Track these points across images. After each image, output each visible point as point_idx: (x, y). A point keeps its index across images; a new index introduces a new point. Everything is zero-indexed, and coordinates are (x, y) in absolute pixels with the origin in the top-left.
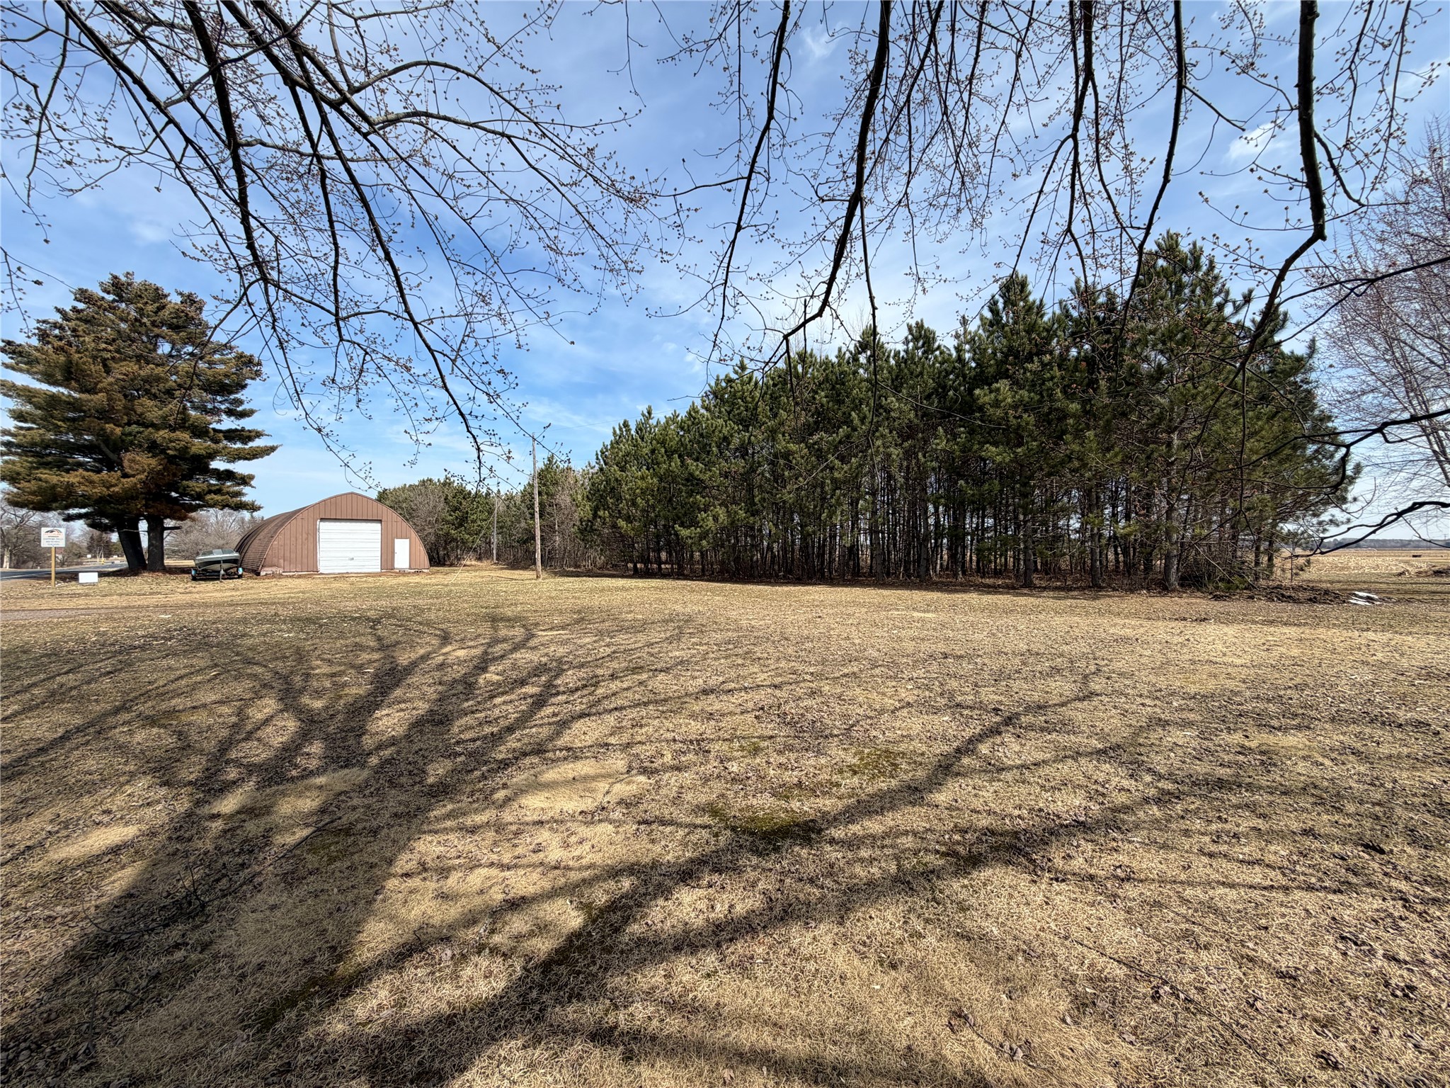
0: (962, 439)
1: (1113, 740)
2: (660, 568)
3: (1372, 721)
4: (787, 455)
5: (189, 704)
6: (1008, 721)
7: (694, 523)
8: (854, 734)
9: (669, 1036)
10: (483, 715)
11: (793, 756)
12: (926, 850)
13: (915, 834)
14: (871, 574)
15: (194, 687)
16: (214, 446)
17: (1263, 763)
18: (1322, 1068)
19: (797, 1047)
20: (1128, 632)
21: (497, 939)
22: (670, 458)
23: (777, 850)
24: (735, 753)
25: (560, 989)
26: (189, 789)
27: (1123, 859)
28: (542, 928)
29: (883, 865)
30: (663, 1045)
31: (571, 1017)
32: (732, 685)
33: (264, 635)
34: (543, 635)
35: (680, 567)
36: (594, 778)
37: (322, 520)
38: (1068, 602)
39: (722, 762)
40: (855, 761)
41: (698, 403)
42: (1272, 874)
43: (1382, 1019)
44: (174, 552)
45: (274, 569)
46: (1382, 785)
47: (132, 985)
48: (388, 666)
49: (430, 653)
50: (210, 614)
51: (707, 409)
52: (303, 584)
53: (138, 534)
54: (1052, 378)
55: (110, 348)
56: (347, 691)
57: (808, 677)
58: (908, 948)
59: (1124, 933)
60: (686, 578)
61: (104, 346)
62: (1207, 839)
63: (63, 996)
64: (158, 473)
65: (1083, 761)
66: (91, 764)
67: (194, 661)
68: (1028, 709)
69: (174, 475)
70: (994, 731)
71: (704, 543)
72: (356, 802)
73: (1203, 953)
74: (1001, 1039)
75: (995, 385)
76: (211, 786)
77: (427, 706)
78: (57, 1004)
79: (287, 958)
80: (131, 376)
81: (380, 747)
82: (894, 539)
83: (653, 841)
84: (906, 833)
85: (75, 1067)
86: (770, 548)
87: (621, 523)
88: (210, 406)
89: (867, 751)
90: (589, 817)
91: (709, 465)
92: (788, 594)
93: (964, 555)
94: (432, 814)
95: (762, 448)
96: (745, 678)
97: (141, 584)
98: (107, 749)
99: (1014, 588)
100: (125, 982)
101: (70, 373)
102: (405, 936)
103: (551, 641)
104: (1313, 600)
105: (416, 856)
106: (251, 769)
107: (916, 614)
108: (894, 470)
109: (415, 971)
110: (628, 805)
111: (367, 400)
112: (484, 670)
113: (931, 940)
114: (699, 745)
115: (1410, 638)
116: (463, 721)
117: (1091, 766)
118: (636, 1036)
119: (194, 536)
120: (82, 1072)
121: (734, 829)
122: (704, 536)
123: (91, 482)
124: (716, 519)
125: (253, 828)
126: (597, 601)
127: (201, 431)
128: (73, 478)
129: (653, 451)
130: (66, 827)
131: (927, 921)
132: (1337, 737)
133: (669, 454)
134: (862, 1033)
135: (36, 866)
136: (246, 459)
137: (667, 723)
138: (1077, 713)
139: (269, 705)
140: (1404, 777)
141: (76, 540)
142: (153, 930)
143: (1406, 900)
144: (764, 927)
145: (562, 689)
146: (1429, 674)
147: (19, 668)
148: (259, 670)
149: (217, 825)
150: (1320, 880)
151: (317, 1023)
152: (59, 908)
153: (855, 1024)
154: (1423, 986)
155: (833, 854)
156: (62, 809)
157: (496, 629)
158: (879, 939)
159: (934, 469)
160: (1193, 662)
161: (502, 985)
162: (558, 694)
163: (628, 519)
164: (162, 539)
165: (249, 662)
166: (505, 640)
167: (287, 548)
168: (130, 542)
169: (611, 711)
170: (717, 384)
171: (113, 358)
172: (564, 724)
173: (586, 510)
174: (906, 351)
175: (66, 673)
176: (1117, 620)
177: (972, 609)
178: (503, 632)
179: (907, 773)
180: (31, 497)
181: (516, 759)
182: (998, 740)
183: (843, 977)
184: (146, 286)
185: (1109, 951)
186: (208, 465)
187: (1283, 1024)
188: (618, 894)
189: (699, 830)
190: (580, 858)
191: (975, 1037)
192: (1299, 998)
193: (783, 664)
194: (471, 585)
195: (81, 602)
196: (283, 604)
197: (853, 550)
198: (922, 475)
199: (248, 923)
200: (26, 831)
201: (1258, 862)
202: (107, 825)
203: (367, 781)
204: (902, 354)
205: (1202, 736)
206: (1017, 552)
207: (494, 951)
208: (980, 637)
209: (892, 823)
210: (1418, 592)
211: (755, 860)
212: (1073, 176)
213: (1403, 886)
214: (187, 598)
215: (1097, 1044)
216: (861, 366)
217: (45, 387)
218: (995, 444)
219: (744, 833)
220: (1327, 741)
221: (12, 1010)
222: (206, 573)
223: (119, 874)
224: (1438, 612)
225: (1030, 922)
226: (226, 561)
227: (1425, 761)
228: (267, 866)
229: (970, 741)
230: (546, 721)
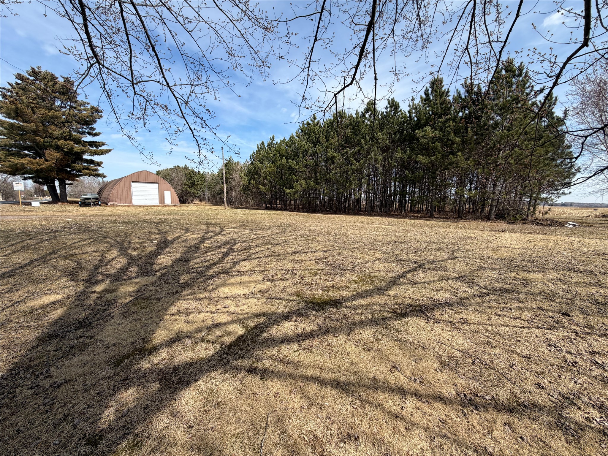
0: (408, 153)
1: (463, 274)
2: (277, 206)
3: (570, 270)
4: (332, 159)
5: (81, 252)
6: (420, 266)
7: (291, 187)
8: (356, 269)
9: (279, 371)
10: (203, 259)
11: (331, 277)
12: (384, 311)
13: (380, 305)
14: (365, 211)
15: (83, 246)
16: (83, 148)
17: (523, 284)
18: (537, 388)
19: (330, 376)
20: (472, 235)
21: (209, 337)
22: (282, 158)
23: (323, 309)
24: (307, 275)
25: (235, 354)
26: (83, 282)
27: (464, 316)
28: (228, 334)
29: (366, 315)
30: (276, 374)
31: (239, 364)
32: (306, 250)
33: (111, 227)
34: (227, 230)
35: (285, 205)
36: (249, 282)
37: (133, 182)
38: (448, 223)
39: (301, 278)
40: (356, 279)
41: (294, 134)
42: (524, 322)
43: (562, 373)
44: (71, 195)
45: (114, 202)
46: (571, 293)
47: (63, 350)
48: (163, 240)
49: (180, 236)
50: (88, 219)
51: (298, 137)
52: (126, 209)
53: (55, 187)
54: (449, 126)
55: (34, 102)
56: (146, 249)
57: (338, 248)
58: (375, 344)
59: (463, 341)
60: (288, 210)
61: (31, 101)
62: (499, 310)
63: (36, 353)
64: (61, 160)
65: (450, 281)
66: (42, 272)
67: (82, 237)
68: (428, 262)
69: (68, 161)
70: (414, 270)
71: (296, 196)
72: (151, 288)
73: (493, 349)
74: (411, 375)
75: (425, 128)
76: (92, 281)
77: (179, 255)
78: (33, 355)
79: (125, 342)
80: (45, 115)
81: (160, 269)
82: (376, 196)
83: (273, 305)
84: (376, 305)
85: (42, 376)
86: (323, 198)
87: (261, 187)
88: (81, 130)
89: (361, 275)
90: (247, 296)
91: (298, 162)
92: (330, 217)
93: (405, 204)
94: (182, 294)
95: (321, 155)
96: (311, 248)
97: (58, 207)
98: (48, 267)
99: (425, 217)
100: (61, 349)
101: (18, 113)
102: (173, 335)
103: (231, 232)
104: (550, 225)
105: (176, 308)
106: (108, 276)
107: (384, 226)
108: (378, 166)
109: (177, 347)
110: (263, 292)
111: (148, 123)
112: (203, 242)
113: (384, 342)
114: (293, 272)
115: (589, 240)
116: (195, 261)
117: (453, 283)
118: (266, 371)
119: (79, 188)
120: (45, 378)
121: (306, 302)
122: (296, 192)
123: (32, 163)
124: (301, 185)
125: (109, 296)
126: (250, 218)
127: (78, 141)
128: (24, 161)
129: (274, 155)
130: (33, 295)
131: (383, 335)
132: (555, 276)
133: (281, 157)
134: (356, 372)
135: (22, 308)
136: (98, 155)
137: (279, 264)
138: (449, 264)
139: (114, 253)
140: (581, 290)
141: (29, 189)
142: (71, 331)
143: (577, 333)
144: (317, 336)
145: (235, 250)
146: (595, 253)
147: (9, 237)
148: (109, 240)
149: (95, 295)
150: (543, 325)
151: (138, 364)
152: (32, 323)
153: (353, 369)
154: (581, 362)
155: (346, 311)
156: (31, 288)
157: (208, 227)
158: (364, 341)
159: (395, 166)
160: (498, 247)
161: (212, 352)
162: (234, 252)
163: (264, 185)
164: (65, 189)
165: (105, 237)
166: (212, 232)
167: (119, 194)
168: (52, 189)
169: (256, 258)
170: (303, 126)
171: (36, 107)
172: (236, 263)
173: (245, 180)
174: (386, 112)
175: (29, 239)
176: (468, 231)
177: (407, 225)
178: (211, 229)
179: (377, 283)
180: (7, 169)
181: (217, 275)
182: (415, 273)
183: (348, 354)
184: (47, 74)
185: (455, 347)
186: (82, 157)
187: (523, 373)
188: (258, 323)
189: (291, 302)
190: (243, 310)
191: (400, 375)
192: (530, 365)
193: (328, 243)
194: (197, 211)
195: (34, 213)
196: (118, 216)
197: (358, 201)
198: (390, 169)
199: (109, 330)
200: (16, 296)
201: (518, 318)
202: (50, 294)
203: (155, 281)
204: (385, 113)
205: (500, 274)
206: (427, 203)
207: (208, 341)
208: (410, 236)
209: (370, 301)
210: (594, 223)
211: (314, 313)
212: (471, 22)
213: (576, 328)
214: (78, 213)
215: (449, 378)
216: (366, 118)
217: (8, 120)
218: (423, 155)
219: (310, 303)
220: (551, 277)
221: (16, 357)
222: (85, 203)
223: (56, 312)
224: (602, 231)
225: (424, 337)
226: (93, 198)
227: (590, 285)
228: (116, 310)
229: (404, 273)
230: (229, 261)
